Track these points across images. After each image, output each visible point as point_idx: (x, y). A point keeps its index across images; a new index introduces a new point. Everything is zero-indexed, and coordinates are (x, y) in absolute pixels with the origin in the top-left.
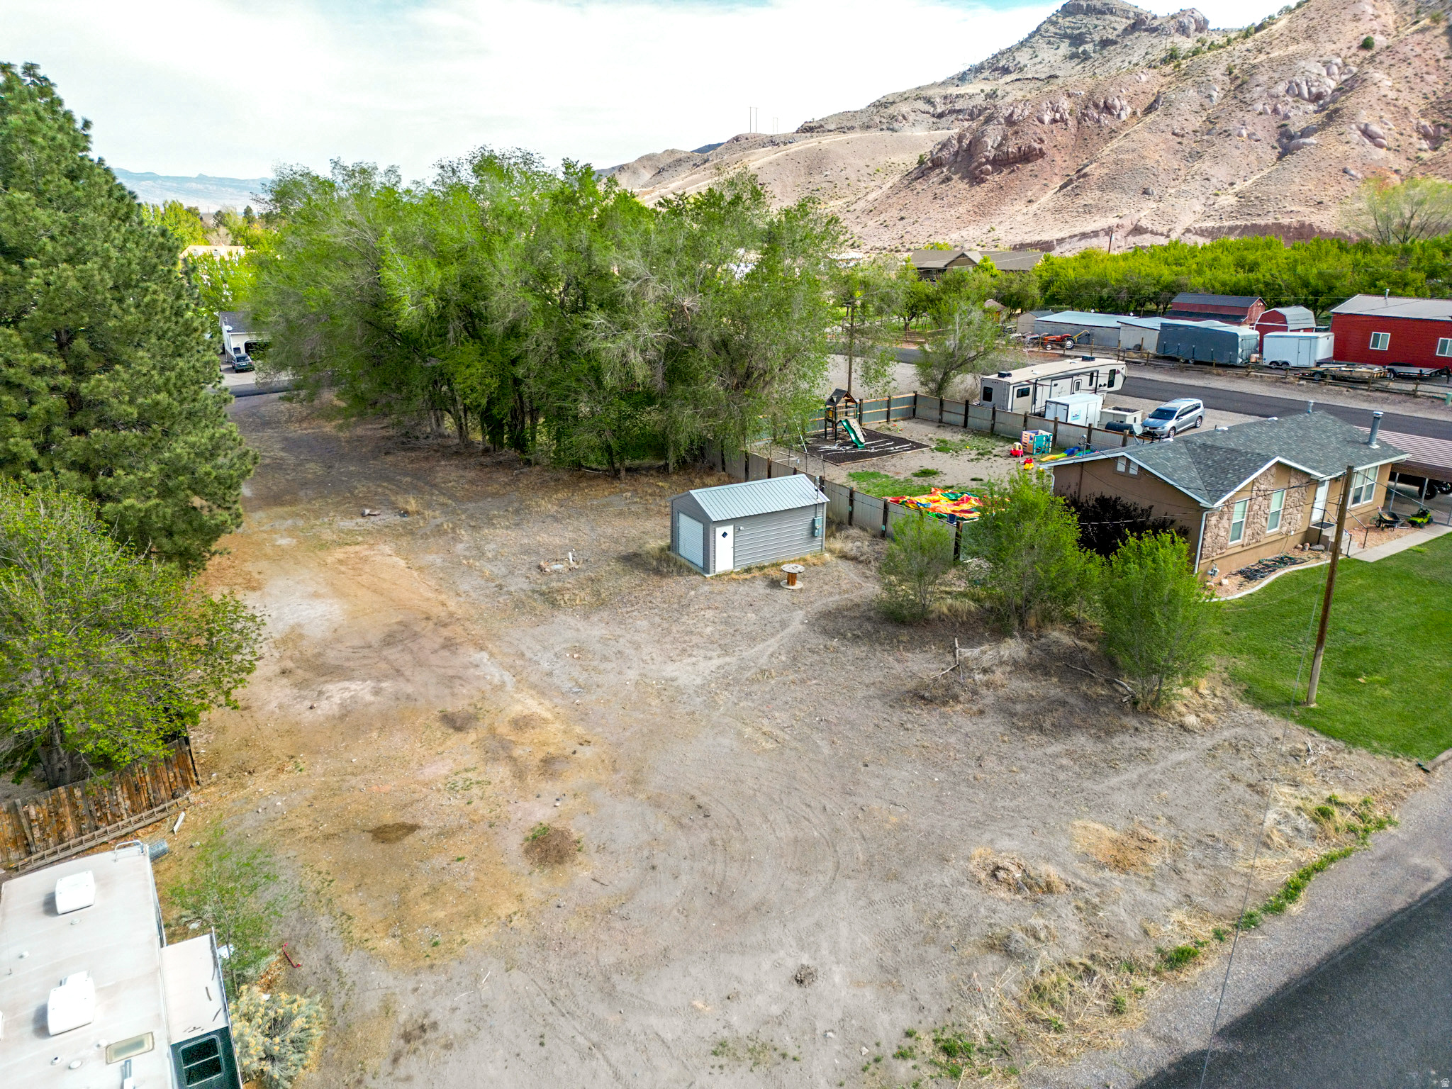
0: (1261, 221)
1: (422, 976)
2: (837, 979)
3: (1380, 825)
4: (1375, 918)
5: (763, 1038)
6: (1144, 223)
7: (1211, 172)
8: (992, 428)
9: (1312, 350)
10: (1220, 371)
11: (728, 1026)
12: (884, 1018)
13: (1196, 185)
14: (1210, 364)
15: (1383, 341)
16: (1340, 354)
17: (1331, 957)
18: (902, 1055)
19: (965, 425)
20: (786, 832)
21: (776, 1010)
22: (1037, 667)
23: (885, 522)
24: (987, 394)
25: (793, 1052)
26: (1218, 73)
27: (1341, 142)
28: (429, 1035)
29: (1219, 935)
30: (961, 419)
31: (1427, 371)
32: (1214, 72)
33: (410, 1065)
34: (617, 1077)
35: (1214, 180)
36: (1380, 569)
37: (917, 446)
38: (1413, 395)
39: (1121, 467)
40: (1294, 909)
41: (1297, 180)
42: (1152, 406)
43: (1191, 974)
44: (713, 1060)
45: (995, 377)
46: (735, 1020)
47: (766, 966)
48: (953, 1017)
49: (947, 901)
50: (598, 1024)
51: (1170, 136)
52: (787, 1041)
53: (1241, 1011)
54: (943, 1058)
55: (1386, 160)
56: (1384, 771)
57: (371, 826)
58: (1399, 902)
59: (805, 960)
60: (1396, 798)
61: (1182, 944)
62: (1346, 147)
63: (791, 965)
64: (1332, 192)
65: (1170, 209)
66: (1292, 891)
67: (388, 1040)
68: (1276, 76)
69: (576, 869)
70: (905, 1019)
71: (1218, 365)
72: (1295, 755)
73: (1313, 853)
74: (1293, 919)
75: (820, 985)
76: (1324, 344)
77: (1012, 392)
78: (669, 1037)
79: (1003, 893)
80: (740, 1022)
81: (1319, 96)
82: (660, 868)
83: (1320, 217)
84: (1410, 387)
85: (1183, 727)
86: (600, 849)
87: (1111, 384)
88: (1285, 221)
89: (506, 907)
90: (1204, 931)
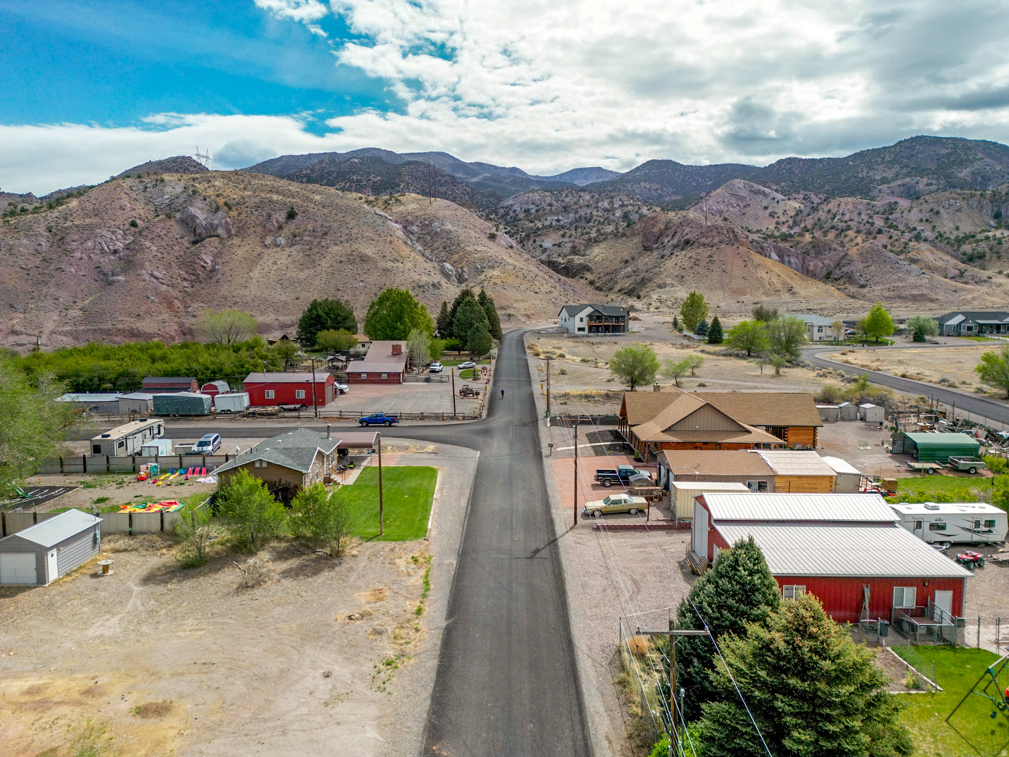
0: (102, 326)
2: (338, 669)
3: (430, 558)
4: (451, 579)
5: (335, 694)
6: (18, 328)
7: (58, 294)
8: (108, 468)
9: (241, 402)
10: (198, 418)
11: (320, 699)
12: (364, 667)
13: (49, 302)
14: (191, 416)
15: (271, 394)
16: (253, 403)
17: (451, 592)
18: (379, 672)
19: (85, 471)
21: (330, 686)
22: (281, 556)
23: (131, 525)
24: (97, 449)
25: (348, 691)
26: (42, 229)
27: (140, 280)
29: (421, 602)
30: (82, 468)
31: (297, 406)
32: (38, 229)
35: (61, 300)
36: (357, 485)
37: (69, 489)
38: (299, 417)
39: (257, 465)
40: (432, 587)
41: (119, 301)
42: (197, 441)
43: (425, 613)
44: (328, 708)
45: (99, 437)
46: (320, 696)
47: (311, 680)
48: (380, 656)
49: (345, 633)
51: (18, 269)
52: (343, 691)
53: (445, 613)
54: (389, 667)
55: (168, 291)
56: (418, 545)
58: (452, 573)
59: (321, 670)
60: (427, 550)
61: (416, 608)
62: (144, 283)
63: (318, 674)
64: (143, 308)
65: (35, 318)
66: (427, 583)
68: (84, 236)
69: (181, 708)
70: (371, 665)
71: (196, 416)
72: (392, 550)
73: (422, 572)
74: (434, 590)
75: (335, 673)
76: (245, 399)
77: (116, 445)
78: (306, 712)
79: (358, 622)
80: (323, 696)
81: (115, 252)
82: (221, 686)
83: (141, 324)
84: (295, 414)
85: (353, 556)
86: (180, 698)
87: (159, 433)
88: (120, 326)
90: (418, 603)
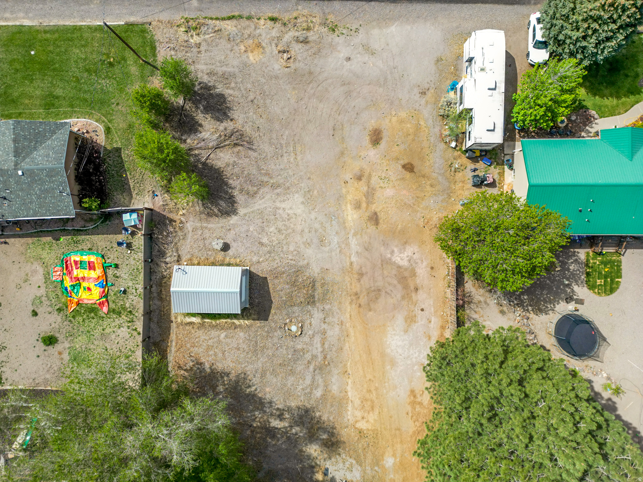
1: (418, 108)
2: (342, 55)
5: (364, 52)
11: (369, 58)
12: (340, 42)
18: (343, 34)
20: (321, 106)
21: (358, 55)
25: (361, 46)
28: (421, 91)
29: (259, 19)
33: (427, 86)
34: (394, 59)
44: (376, 52)
46: (367, 58)
47: (353, 66)
48: (328, 34)
50: (391, 73)
52: (361, 48)
54: (336, 29)
57: (413, 174)
59: (345, 62)
61: (269, 21)
63: (349, 63)
67: (429, 94)
69: (374, 125)
70: (337, 39)
75: (347, 55)
78: (381, 61)
80: (366, 58)
82: (356, 112)
86: (365, 129)
89: (394, 119)
90: (262, 21)
